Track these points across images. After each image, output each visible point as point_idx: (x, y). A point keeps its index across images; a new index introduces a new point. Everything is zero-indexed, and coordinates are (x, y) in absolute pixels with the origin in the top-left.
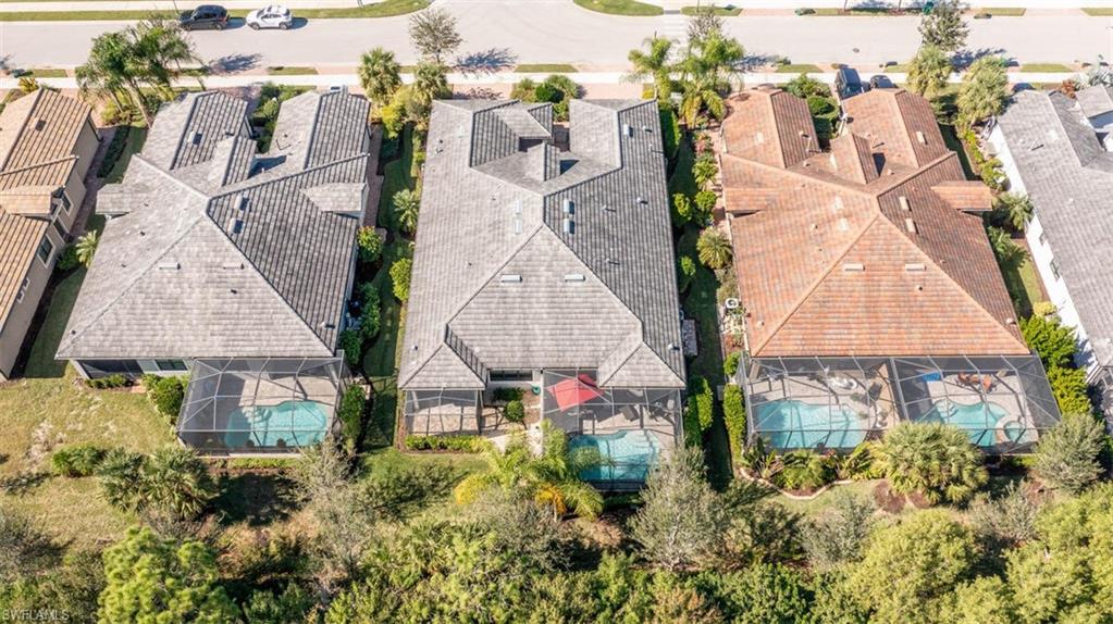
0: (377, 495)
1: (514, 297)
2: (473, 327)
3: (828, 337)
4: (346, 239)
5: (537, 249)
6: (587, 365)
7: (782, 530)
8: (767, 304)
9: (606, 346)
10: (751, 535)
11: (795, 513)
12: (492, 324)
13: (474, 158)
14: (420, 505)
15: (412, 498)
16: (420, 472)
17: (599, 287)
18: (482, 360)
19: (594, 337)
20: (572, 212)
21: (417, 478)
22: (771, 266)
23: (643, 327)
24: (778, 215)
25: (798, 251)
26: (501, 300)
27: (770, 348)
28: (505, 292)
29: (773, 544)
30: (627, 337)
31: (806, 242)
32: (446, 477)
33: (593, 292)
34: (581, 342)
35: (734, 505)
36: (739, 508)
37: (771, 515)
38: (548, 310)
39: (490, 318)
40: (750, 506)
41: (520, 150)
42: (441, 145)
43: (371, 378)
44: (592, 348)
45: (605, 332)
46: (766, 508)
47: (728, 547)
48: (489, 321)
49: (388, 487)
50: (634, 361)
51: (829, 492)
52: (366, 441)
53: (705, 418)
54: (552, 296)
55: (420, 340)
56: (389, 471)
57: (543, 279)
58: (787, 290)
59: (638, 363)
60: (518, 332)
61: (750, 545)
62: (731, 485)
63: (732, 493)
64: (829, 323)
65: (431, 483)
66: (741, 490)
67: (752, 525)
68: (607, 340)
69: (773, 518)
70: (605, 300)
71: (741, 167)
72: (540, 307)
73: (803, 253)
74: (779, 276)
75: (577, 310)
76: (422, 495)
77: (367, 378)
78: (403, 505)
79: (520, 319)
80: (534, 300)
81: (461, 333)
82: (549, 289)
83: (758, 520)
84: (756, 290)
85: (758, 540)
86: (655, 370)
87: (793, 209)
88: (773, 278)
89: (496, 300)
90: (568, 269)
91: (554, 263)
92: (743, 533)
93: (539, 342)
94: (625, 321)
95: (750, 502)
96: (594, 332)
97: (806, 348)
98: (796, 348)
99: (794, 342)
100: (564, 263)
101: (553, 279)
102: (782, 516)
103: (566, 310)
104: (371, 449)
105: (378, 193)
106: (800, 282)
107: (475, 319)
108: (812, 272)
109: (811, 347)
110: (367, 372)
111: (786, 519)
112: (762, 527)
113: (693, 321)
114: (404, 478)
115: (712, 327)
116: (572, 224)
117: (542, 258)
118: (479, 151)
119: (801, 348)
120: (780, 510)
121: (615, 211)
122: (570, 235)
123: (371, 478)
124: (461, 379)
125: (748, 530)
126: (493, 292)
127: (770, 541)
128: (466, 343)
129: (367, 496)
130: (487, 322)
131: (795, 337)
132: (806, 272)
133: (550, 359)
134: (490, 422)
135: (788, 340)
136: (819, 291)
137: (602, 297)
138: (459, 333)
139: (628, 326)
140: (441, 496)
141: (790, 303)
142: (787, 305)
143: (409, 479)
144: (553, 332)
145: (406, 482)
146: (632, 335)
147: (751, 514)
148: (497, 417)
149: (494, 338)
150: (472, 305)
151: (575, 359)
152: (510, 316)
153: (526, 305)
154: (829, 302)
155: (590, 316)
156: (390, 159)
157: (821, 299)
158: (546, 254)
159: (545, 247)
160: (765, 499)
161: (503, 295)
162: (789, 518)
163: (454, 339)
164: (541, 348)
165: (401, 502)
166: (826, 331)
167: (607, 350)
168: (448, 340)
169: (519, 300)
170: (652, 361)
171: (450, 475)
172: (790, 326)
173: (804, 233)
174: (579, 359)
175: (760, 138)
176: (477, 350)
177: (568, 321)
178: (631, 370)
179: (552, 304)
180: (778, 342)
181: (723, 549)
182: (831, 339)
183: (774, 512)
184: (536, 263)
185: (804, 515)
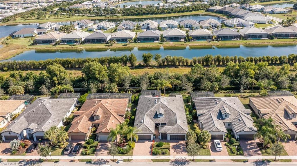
13: (175, 117)
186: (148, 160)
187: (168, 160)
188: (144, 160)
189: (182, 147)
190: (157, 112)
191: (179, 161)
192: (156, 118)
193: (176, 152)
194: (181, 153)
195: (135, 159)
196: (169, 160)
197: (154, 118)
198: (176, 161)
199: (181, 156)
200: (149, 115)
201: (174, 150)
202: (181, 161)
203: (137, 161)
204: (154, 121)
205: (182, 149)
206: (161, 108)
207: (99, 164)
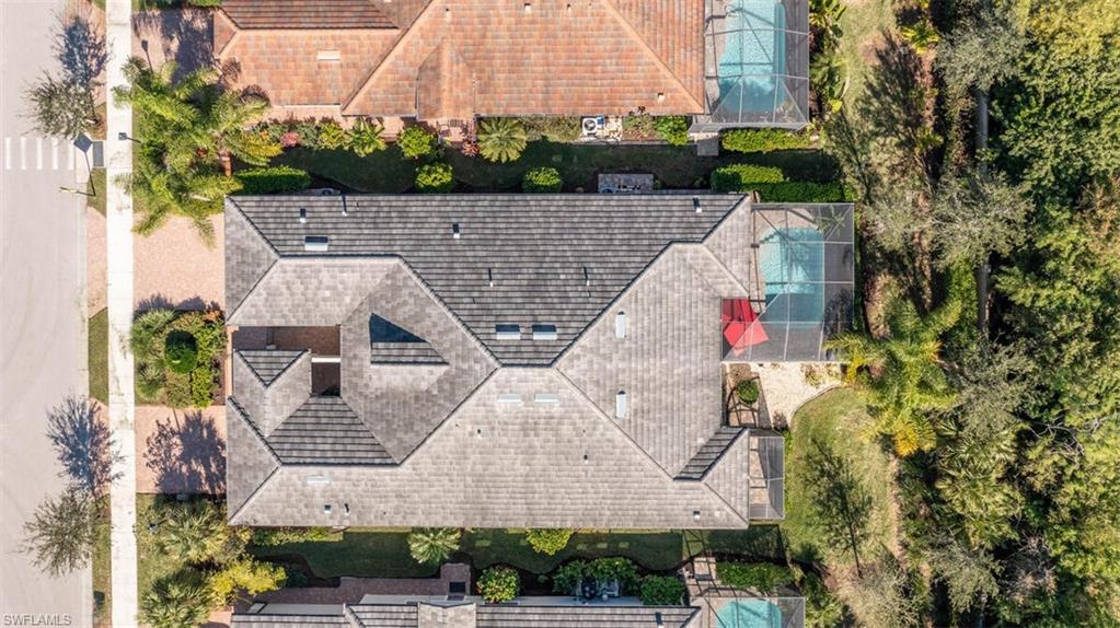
0: (838, 533)
1: (643, 400)
2: (675, 448)
3: (683, 17)
4: (513, 617)
5: (584, 375)
6: (717, 310)
7: (882, 103)
8: (632, 85)
9: (698, 286)
10: (887, 136)
11: (864, 87)
12: (673, 425)
13: (377, 461)
14: (851, 488)
15: (843, 497)
16: (813, 491)
17: (630, 295)
18: (711, 434)
19: (688, 302)
20: (515, 328)
21: (820, 493)
22: (573, 72)
23: (679, 241)
24: (488, 51)
25: (560, 34)
26: (646, 416)
27: (694, 90)
28: (636, 410)
29: (896, 115)
30: (689, 261)
31: (547, 22)
32: (819, 463)
33: (636, 302)
34: (693, 318)
35: (855, 152)
36: (857, 146)
37: (865, 112)
38: (658, 358)
39: (666, 428)
40: (856, 135)
41: (338, 395)
42: (335, 507)
43: (685, 558)
44: (700, 303)
45: (682, 288)
46: (858, 117)
47: (897, 162)
48: (669, 428)
49: (829, 525)
50: (722, 255)
51: (841, 46)
52: (772, 554)
53: (774, 175)
54: (642, 353)
55: (686, 510)
56: (810, 525)
57: (621, 365)
58: (619, 57)
59: (725, 251)
60: (682, 393)
61: (896, 140)
62: (829, 152)
63: (839, 153)
64: (668, 12)
65: (826, 478)
66: (837, 142)
67: (877, 134)
68: (691, 286)
69: (869, 112)
70: (646, 287)
71: (381, 90)
72: (655, 367)
73: (565, 29)
74: (593, 65)
75: (658, 322)
76: (840, 487)
77: (685, 563)
78: (851, 507)
79: (666, 392)
80: (646, 376)
81: (682, 461)
82: (633, 358)
83: (871, 128)
84: (605, 96)
85: (891, 131)
86: (732, 231)
87: (485, 30)
88: (593, 72)
89: (645, 423)
90: (609, 334)
91: (602, 351)
92: (884, 145)
93: (693, 368)
94: (670, 264)
95: (851, 134)
96: (682, 301)
97: (695, 47)
98: (694, 58)
99: (688, 60)
100: (602, 338)
101: (621, 352)
102: (867, 101)
103: (658, 336)
104: (781, 549)
105: (373, 582)
106: (613, 40)
107: (667, 445)
108: (601, 22)
109: (694, 40)
110: (676, 564)
111: (869, 97)
112: (878, 124)
113: (601, 175)
114: (819, 509)
115: (610, 152)
116: (537, 328)
117: (596, 367)
118: (358, 454)
119: (695, 52)
120: (860, 103)
121: (490, 270)
122: (559, 331)
123: (818, 543)
124: (739, 457)
125: (881, 140)
126: (636, 426)
127: (892, 117)
128: (693, 455)
129: (838, 545)
130: (670, 433)
131: (682, 56)
132: (599, 29)
133: (711, 353)
134: (747, 417)
135: (686, 66)
136: (631, 17)
137: (643, 292)
138: (682, 464)
139: (676, 260)
140: (841, 466)
141: (640, 57)
142: (643, 61)
143: (820, 503)
144: (682, 350)
145: (824, 505)
146: (688, 255)
147: (865, 135)
148: (741, 410)
149: (687, 422)
150: (650, 452)
151: (712, 325)
152: (664, 404)
153: (652, 385)
154: (643, 8)
155: (664, 306)
156: (308, 573)
157: (640, 17)
158: (591, 362)
159: (583, 364)
160: (848, 118)
161: (639, 415)
162: (869, 93)
163: (691, 469)
164: (700, 365)
165: (847, 508)
166: (677, 18)
167: (702, 286)
168: (695, 476)
169: (646, 394)
170: (723, 233)
171: (817, 458)
172: (670, 61)
173: (533, 22)
174: (711, 319)
175: (331, 56)
176: (701, 441)
177: (670, 334)
178: (731, 258)
179: (652, 353)
180: (689, 78)
181: (900, 167)
182: (686, 13)
183: (862, 109)
184: (602, 374)
185: (866, 77)
186: (102, 295)
187: (100, 390)
188: (104, 274)
189: (202, 470)
190: (418, 340)
191: (96, 444)
192: (371, 331)
193: (161, 434)
194: (154, 462)
195: (109, 226)
196: (105, 400)
197: (375, 321)
198: (94, 432)
199: (131, 461)
200: (396, 289)
201: (173, 425)
202: (94, 454)
203: (99, 239)
204: (350, 319)
205: (184, 469)
206: (444, 368)
207: (70, 54)
